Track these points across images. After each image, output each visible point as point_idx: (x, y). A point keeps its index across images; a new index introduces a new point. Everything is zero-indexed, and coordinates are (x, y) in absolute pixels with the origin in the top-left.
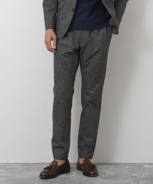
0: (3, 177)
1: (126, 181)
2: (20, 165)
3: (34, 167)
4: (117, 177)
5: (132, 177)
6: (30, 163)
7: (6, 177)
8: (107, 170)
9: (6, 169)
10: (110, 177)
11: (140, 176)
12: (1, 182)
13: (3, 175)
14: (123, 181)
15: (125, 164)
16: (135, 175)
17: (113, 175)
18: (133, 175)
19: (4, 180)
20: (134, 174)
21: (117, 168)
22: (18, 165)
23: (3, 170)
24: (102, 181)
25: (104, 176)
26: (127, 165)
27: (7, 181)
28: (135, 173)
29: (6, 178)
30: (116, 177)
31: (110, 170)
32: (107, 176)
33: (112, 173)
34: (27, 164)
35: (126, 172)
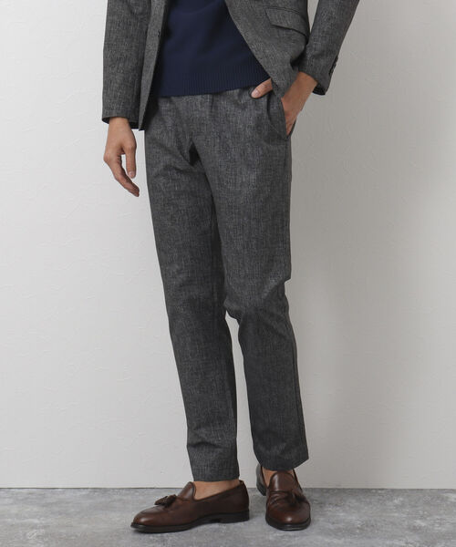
0: (34, 527)
1: (396, 542)
2: (84, 493)
3: (124, 498)
4: (369, 529)
5: (415, 529)
6: (113, 489)
7: (45, 527)
8: (338, 508)
9: (43, 506)
10: (349, 531)
11: (437, 528)
12: (32, 542)
13: (36, 521)
14: (388, 542)
15: (393, 490)
16: (423, 524)
17: (358, 524)
18: (416, 525)
19: (38, 536)
20: (419, 523)
21: (370, 503)
22: (78, 493)
23: (36, 509)
24: (327, 540)
25: (331, 527)
26: (398, 496)
27: (47, 540)
28: (422, 518)
29: (43, 531)
30: (367, 530)
31: (347, 508)
32: (341, 526)
33: (354, 518)
34: (105, 490)
35: (396, 515)
